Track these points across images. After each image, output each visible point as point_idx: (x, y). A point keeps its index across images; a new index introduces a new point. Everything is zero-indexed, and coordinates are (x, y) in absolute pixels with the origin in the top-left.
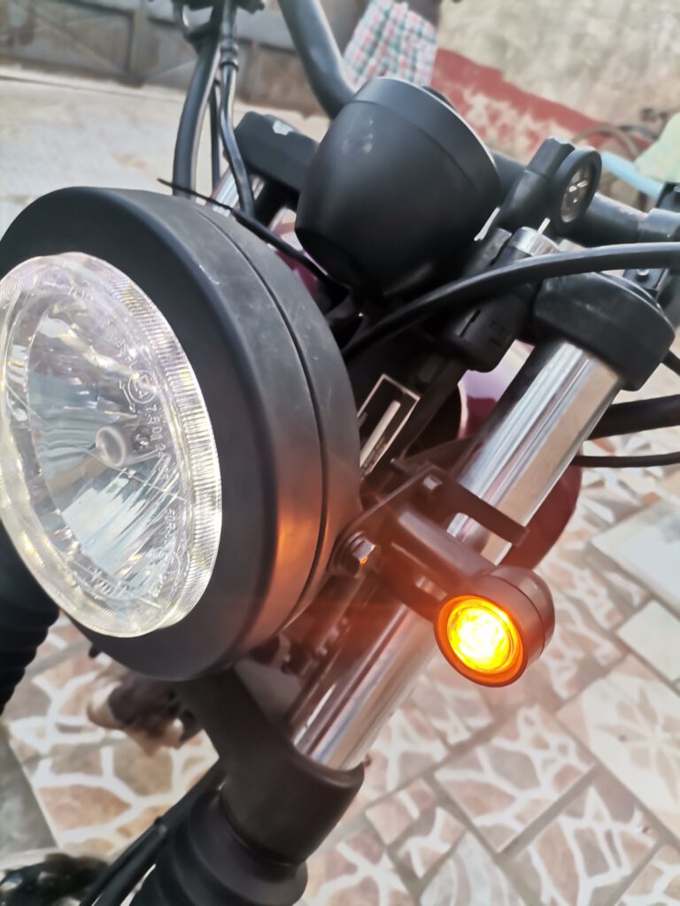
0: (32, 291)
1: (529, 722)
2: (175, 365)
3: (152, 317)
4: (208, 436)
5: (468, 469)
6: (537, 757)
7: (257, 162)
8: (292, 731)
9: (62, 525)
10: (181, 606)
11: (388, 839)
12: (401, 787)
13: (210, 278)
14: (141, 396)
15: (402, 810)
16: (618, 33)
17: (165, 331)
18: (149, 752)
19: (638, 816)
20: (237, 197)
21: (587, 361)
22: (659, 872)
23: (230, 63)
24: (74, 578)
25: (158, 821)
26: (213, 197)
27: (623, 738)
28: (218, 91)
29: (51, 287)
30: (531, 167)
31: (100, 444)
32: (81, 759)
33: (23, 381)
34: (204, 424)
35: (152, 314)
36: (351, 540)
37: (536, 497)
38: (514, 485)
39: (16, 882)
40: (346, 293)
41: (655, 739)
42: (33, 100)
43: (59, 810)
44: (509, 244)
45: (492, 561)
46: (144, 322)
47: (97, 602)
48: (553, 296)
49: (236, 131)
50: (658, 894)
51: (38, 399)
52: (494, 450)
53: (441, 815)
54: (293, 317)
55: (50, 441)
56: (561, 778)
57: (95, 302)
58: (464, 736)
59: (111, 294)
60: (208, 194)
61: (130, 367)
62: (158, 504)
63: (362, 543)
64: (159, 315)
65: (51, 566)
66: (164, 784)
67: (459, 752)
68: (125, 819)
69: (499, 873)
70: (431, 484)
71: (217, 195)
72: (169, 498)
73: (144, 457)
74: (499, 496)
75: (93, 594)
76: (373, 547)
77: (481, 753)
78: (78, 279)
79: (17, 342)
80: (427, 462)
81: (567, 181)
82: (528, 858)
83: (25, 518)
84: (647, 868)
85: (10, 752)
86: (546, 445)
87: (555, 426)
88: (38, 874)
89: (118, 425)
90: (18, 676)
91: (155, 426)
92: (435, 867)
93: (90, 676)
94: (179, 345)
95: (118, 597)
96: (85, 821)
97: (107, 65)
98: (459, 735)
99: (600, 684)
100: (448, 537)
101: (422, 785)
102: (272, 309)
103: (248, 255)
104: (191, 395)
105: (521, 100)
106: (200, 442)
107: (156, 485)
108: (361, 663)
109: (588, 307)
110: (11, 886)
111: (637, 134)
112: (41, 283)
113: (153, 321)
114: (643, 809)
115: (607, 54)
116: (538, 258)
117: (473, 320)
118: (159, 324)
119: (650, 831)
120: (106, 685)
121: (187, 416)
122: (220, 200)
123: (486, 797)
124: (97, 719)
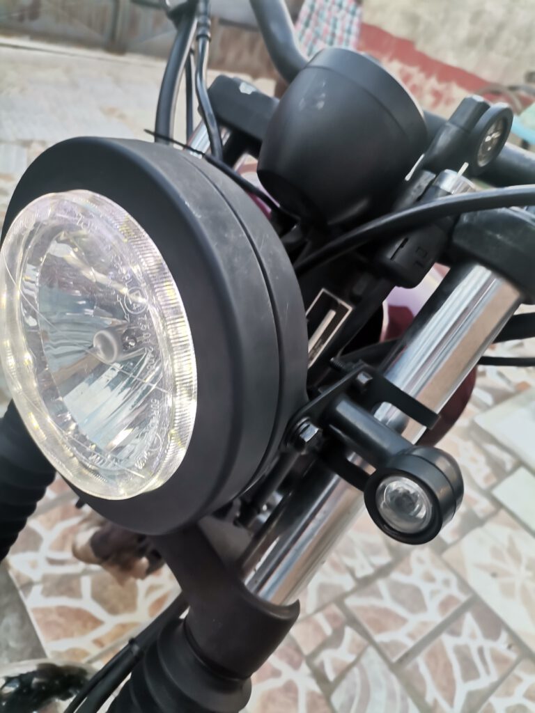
0: (45, 221)
1: (421, 561)
2: (163, 282)
3: (145, 243)
4: (188, 340)
5: (393, 366)
6: (426, 588)
7: (226, 116)
8: (244, 574)
9: (64, 410)
10: (161, 476)
11: (306, 651)
12: (318, 610)
13: (194, 212)
14: (135, 308)
15: (318, 628)
16: (510, 11)
17: (155, 255)
18: (121, 582)
19: (504, 636)
20: (209, 144)
21: (495, 280)
22: (519, 680)
23: (204, 36)
24: (72, 451)
25: (132, 642)
26: (189, 144)
27: (494, 575)
28: (192, 57)
29: (62, 218)
30: (452, 120)
31: (97, 344)
32: (66, 586)
33: (34, 294)
34: (184, 330)
35: (144, 242)
36: (299, 424)
37: (448, 390)
38: (430, 381)
39: (13, 686)
40: (294, 222)
41: (520, 575)
42: (37, 64)
43: (47, 625)
44: (433, 184)
45: (410, 441)
46: (139, 248)
47: (90, 470)
48: (468, 227)
49: (209, 91)
50: (517, 698)
51: (48, 308)
52: (415, 352)
53: (349, 632)
54: (260, 245)
55: (55, 341)
56: (444, 605)
57: (99, 231)
58: (369, 571)
59: (112, 225)
60: (184, 142)
61: (126, 284)
62: (140, 391)
63: (308, 426)
64: (150, 242)
65: (54, 441)
66: (130, 605)
67: (364, 584)
68: (99, 632)
69: (393, 678)
70: (363, 379)
71: (191, 144)
72: (149, 388)
73: (132, 355)
74: (418, 389)
75: (88, 465)
76: (316, 430)
77: (381, 584)
78: (85, 212)
79: (30, 262)
80: (361, 361)
81: (484, 132)
82: (416, 667)
83: (33, 402)
84: (510, 677)
85: (9, 580)
86: (458, 347)
87: (466, 332)
88: (32, 679)
89: (112, 329)
90: (21, 525)
91: (145, 332)
92: (343, 673)
93: (74, 521)
94: (166, 267)
95: (109, 467)
96: (68, 634)
97: (96, 35)
98: (364, 571)
99: (478, 532)
100: (375, 421)
101: (334, 609)
102: (243, 237)
103: (224, 193)
104: (175, 307)
105: (429, 65)
106: (181, 346)
107: (138, 377)
108: (301, 521)
109: (499, 236)
110: (10, 689)
111: (523, 93)
112: (54, 215)
113: (145, 247)
114: (508, 630)
115: (501, 27)
116: (457, 196)
117: (402, 246)
118: (150, 249)
119: (513, 648)
120: (88, 528)
121: (171, 324)
122: (194, 146)
123: (385, 619)
124: (79, 555)
